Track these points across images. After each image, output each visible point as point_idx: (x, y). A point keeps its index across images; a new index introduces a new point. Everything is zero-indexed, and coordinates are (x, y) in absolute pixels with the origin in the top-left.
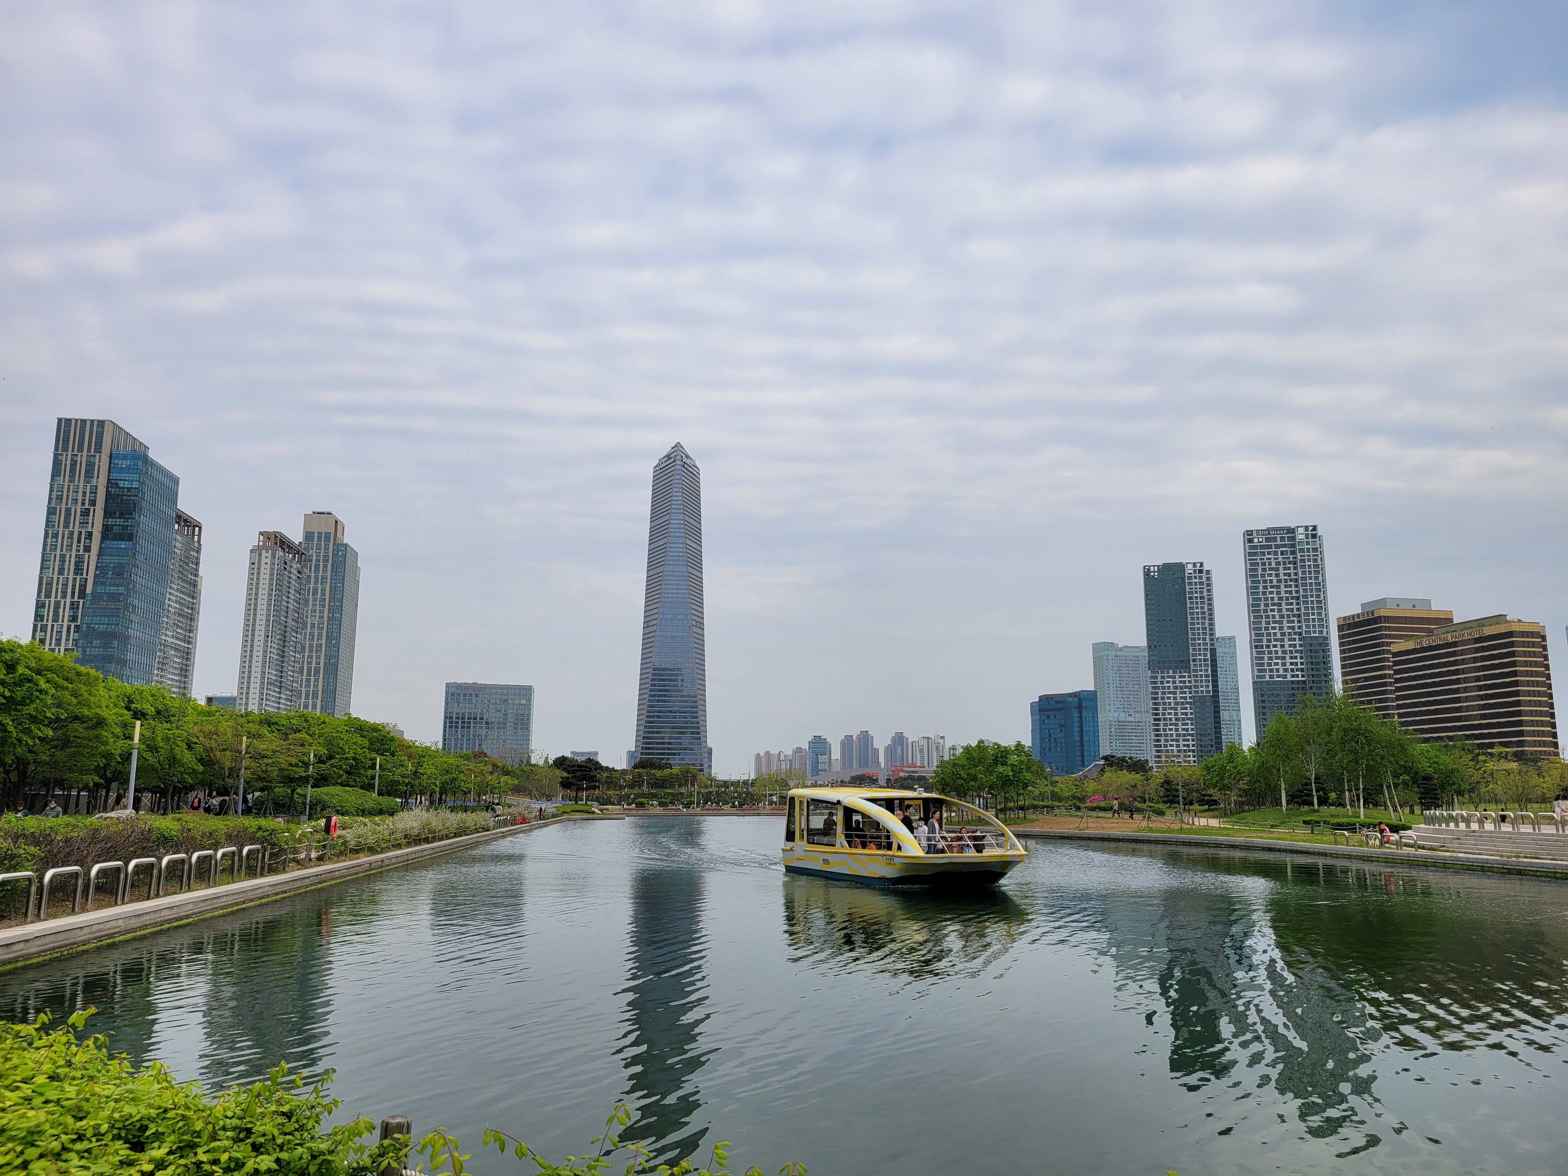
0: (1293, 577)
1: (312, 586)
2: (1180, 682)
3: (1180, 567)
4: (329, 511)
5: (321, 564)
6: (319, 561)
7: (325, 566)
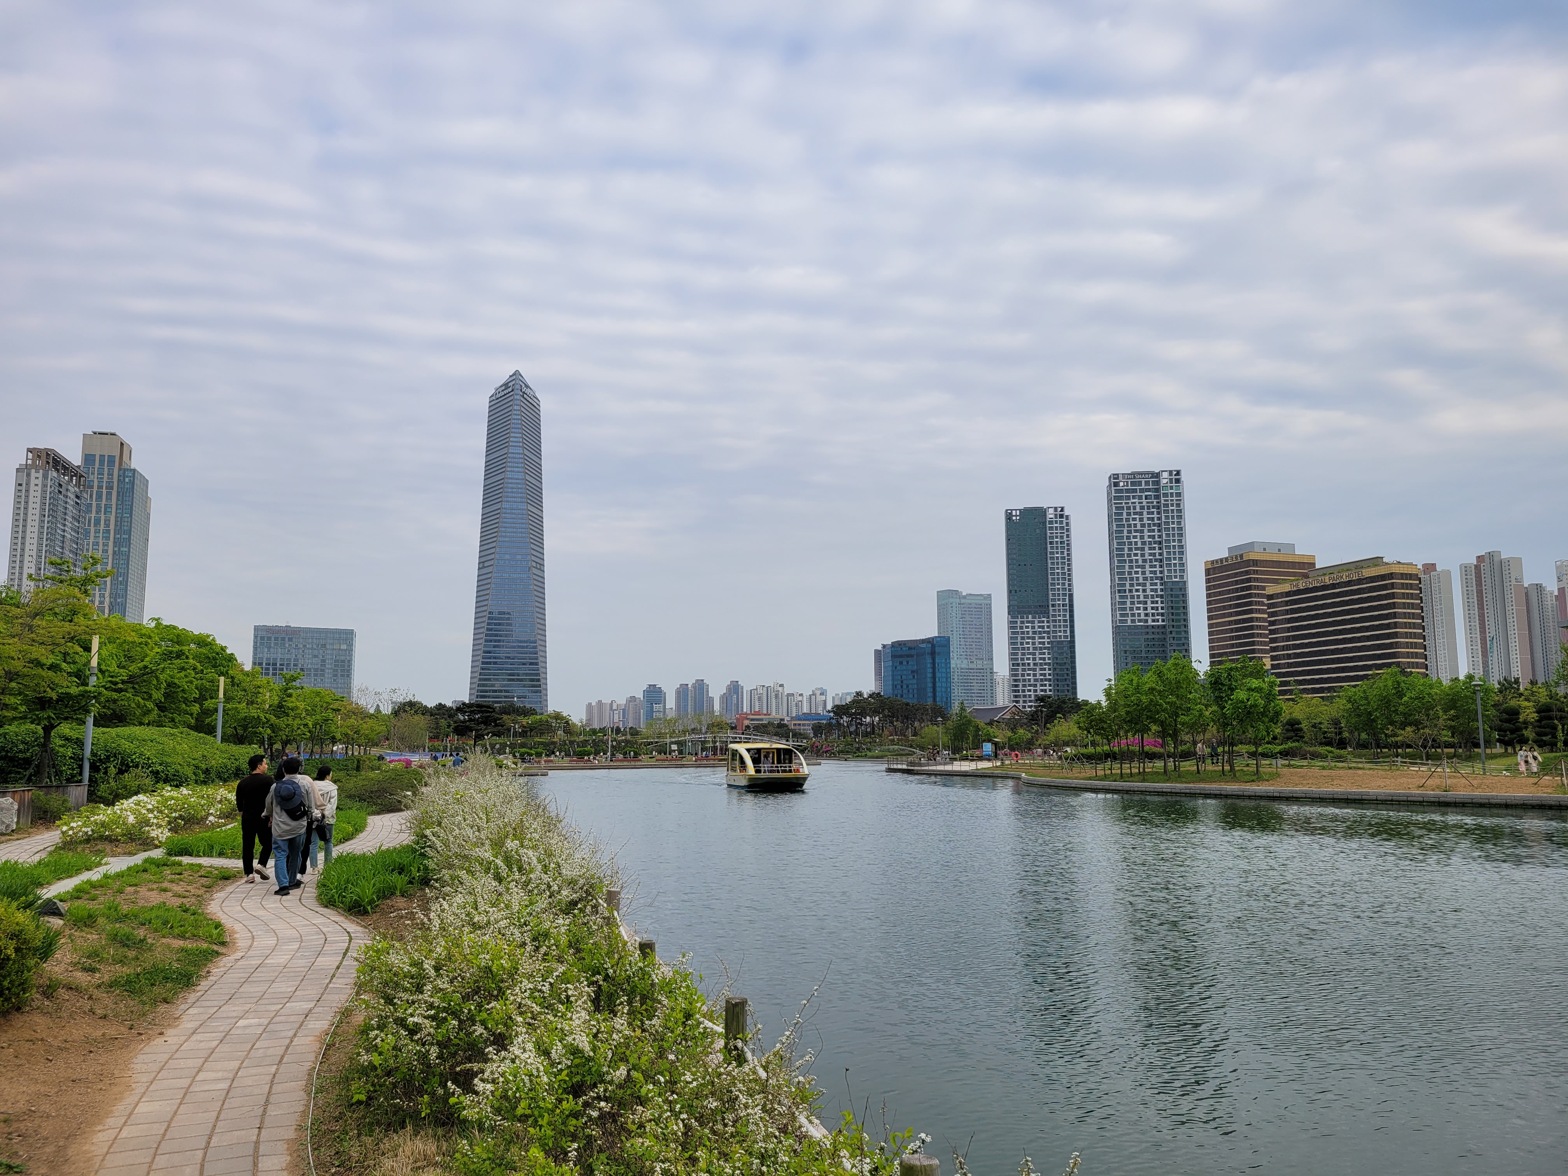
0: (1156, 521)
1: (93, 515)
2: (1039, 627)
3: (1040, 512)
4: (113, 431)
5: (104, 491)
6: (101, 487)
7: (109, 494)
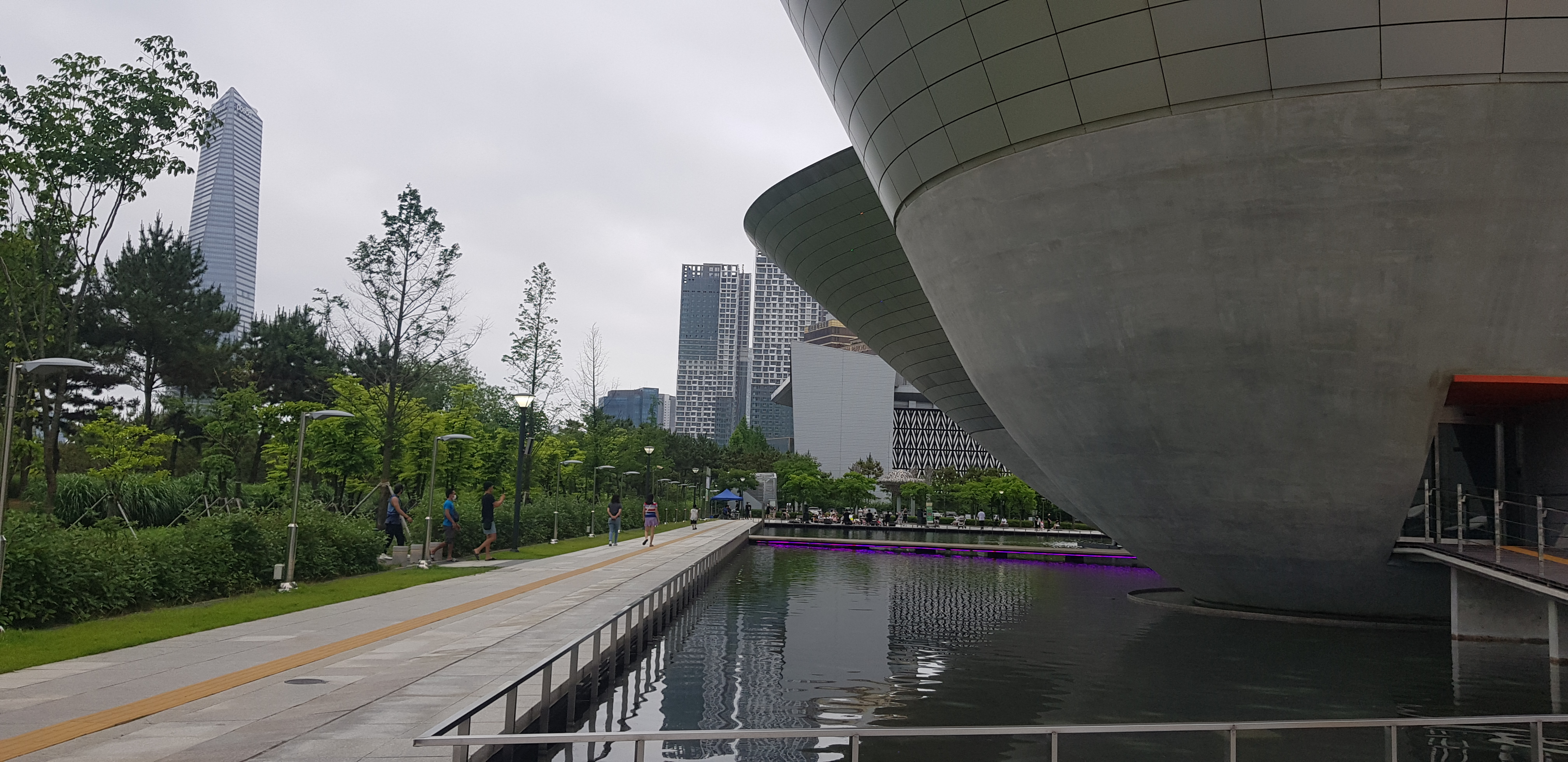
2: (706, 383)
